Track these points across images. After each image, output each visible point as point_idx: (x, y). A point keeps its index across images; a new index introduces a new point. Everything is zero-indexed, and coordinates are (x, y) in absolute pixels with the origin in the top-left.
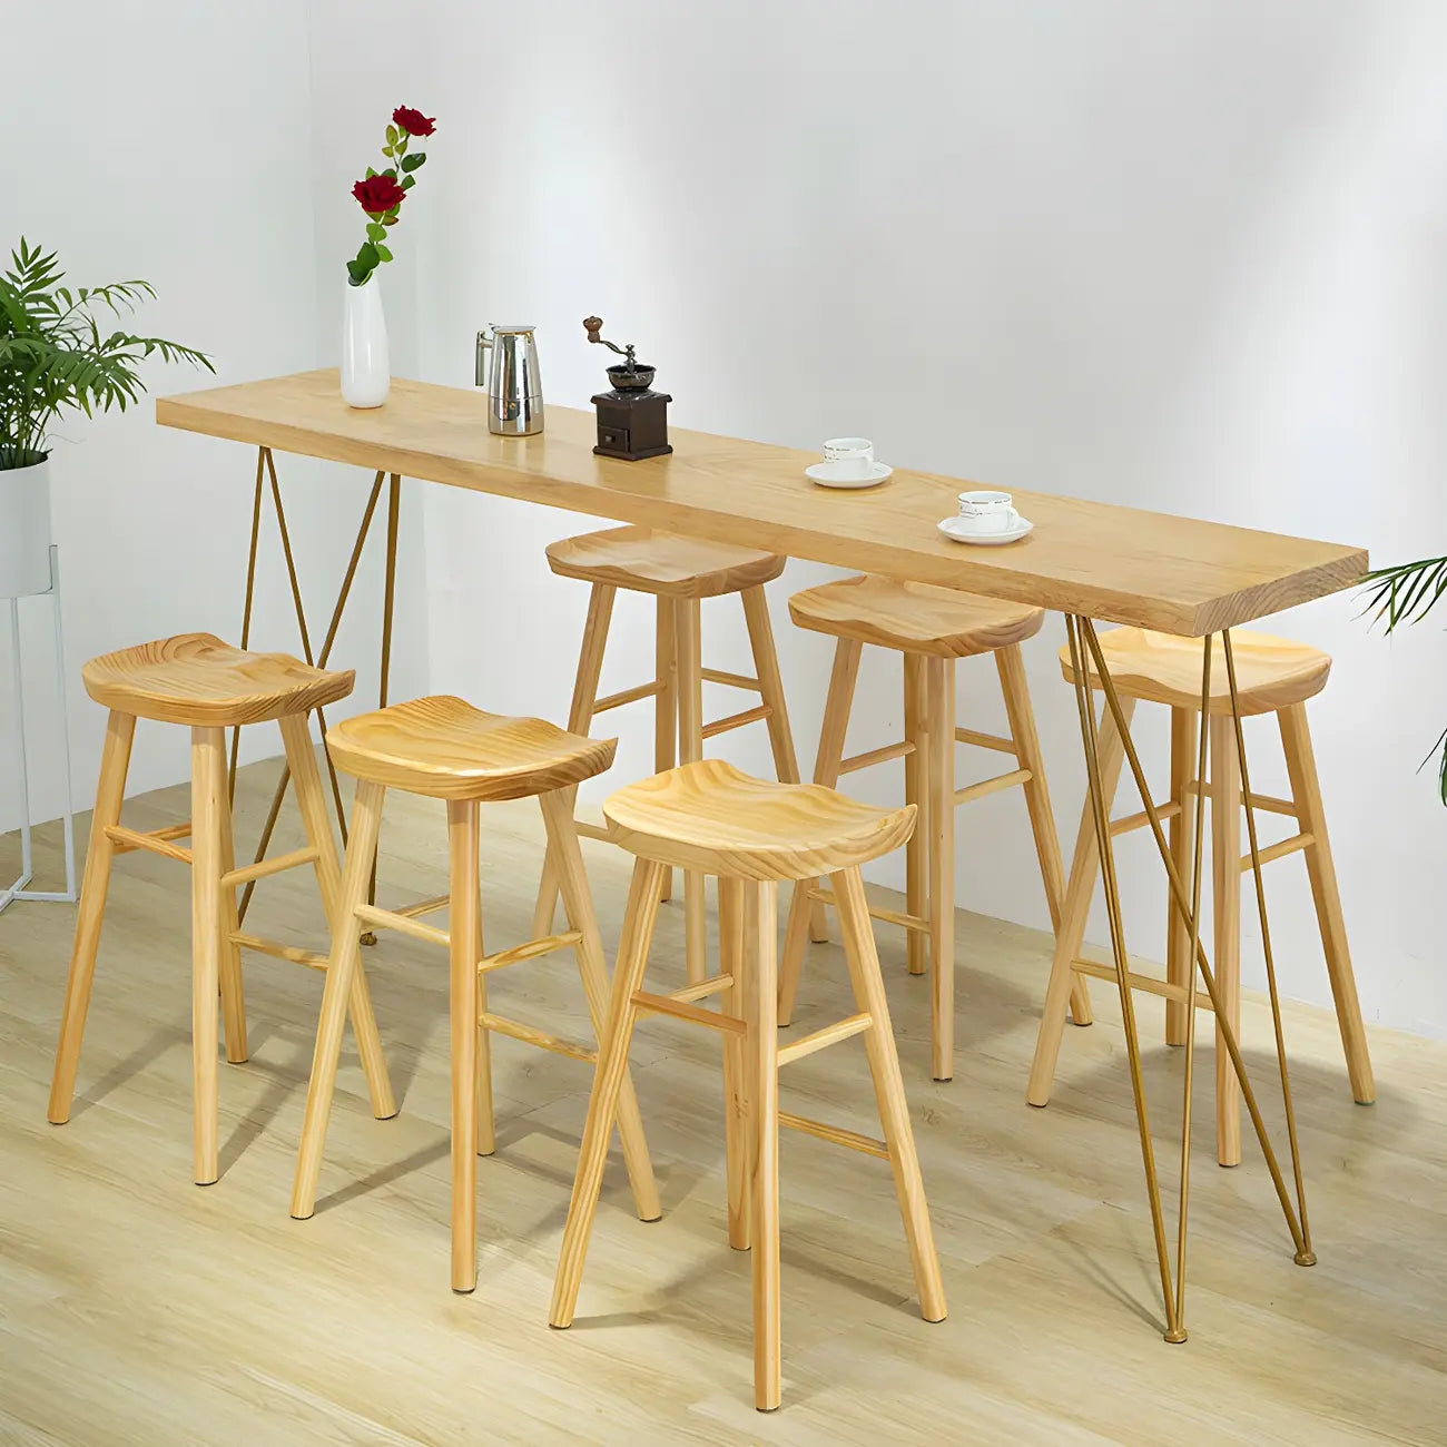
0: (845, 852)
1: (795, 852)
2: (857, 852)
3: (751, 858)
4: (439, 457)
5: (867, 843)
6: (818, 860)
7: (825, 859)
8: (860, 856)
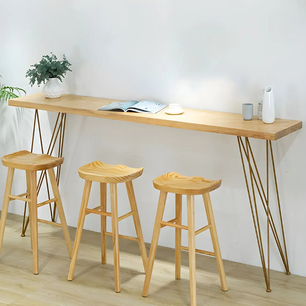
0: (131, 177)
1: (122, 177)
2: (133, 177)
3: (113, 179)
4: (85, 110)
5: (135, 175)
6: (126, 178)
7: (127, 178)
8: (133, 178)
